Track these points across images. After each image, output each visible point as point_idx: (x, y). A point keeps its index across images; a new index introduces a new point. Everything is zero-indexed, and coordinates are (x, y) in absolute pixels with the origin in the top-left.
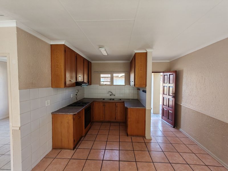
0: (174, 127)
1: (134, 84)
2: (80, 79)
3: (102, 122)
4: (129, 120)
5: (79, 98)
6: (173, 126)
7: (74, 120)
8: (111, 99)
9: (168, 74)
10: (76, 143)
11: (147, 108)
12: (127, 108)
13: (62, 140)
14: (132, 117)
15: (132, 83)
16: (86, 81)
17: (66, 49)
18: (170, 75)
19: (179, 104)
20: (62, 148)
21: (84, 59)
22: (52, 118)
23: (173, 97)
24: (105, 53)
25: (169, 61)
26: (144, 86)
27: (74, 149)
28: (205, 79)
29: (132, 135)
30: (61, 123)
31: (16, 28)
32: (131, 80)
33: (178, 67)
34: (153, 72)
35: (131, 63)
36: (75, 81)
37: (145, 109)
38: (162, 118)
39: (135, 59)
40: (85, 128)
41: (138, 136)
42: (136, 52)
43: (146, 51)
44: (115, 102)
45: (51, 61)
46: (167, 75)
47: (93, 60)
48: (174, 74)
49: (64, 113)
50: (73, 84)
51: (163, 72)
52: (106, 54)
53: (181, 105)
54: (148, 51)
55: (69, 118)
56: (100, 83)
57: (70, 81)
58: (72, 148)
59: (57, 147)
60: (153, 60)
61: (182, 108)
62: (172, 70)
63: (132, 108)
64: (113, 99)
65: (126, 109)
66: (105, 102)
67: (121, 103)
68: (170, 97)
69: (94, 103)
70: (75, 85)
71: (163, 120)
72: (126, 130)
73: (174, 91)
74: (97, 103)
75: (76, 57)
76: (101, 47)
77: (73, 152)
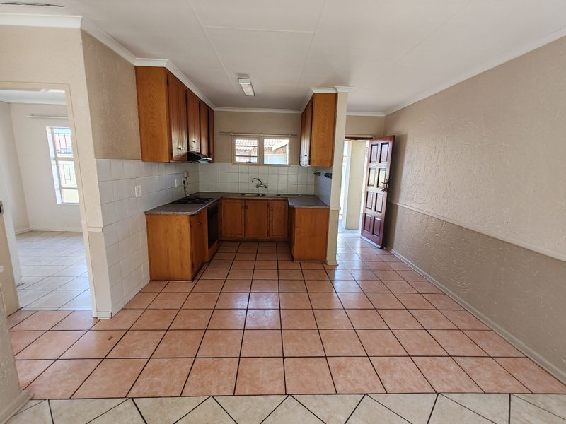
0: (382, 248)
1: (310, 161)
2: (195, 147)
3: (241, 241)
4: (297, 230)
5: (191, 190)
6: (380, 247)
7: (191, 226)
8: (259, 195)
9: (379, 143)
10: (195, 269)
11: (332, 207)
12: (294, 208)
13: (168, 264)
14: (302, 227)
15: (305, 160)
16: (204, 152)
17: (169, 79)
18: (382, 144)
19: (394, 203)
20: (169, 279)
21: (200, 102)
22: (147, 223)
23: (384, 190)
24: (248, 91)
25: (383, 115)
26: (329, 163)
27: (193, 280)
28: (439, 152)
29: (301, 260)
30: (167, 231)
31: (80, 32)
32: (302, 154)
33: (399, 129)
34: (346, 138)
35: (304, 116)
36: (187, 151)
37: (329, 210)
38: (362, 234)
39: (312, 107)
40: (210, 246)
41: (312, 260)
42: (315, 91)
43: (336, 90)
44: (267, 200)
45: (138, 104)
46: (377, 145)
47: (217, 105)
48: (391, 144)
49: (171, 213)
50: (184, 156)
51: (371, 139)
52: (252, 94)
53: (398, 204)
54: (338, 91)
55: (181, 222)
56: (234, 159)
57: (178, 148)
58: (190, 278)
59: (159, 276)
60: (348, 110)
61: (400, 210)
62: (388, 135)
63: (303, 207)
64: (263, 195)
65: (291, 210)
66: (247, 199)
67: (280, 202)
68: (380, 191)
69: (223, 201)
70: (186, 159)
71: (363, 238)
72: (291, 250)
73: (387, 177)
74: (228, 201)
75: (186, 96)
76: (242, 77)
77: (192, 284)
